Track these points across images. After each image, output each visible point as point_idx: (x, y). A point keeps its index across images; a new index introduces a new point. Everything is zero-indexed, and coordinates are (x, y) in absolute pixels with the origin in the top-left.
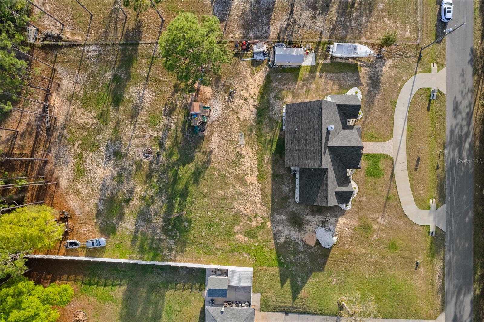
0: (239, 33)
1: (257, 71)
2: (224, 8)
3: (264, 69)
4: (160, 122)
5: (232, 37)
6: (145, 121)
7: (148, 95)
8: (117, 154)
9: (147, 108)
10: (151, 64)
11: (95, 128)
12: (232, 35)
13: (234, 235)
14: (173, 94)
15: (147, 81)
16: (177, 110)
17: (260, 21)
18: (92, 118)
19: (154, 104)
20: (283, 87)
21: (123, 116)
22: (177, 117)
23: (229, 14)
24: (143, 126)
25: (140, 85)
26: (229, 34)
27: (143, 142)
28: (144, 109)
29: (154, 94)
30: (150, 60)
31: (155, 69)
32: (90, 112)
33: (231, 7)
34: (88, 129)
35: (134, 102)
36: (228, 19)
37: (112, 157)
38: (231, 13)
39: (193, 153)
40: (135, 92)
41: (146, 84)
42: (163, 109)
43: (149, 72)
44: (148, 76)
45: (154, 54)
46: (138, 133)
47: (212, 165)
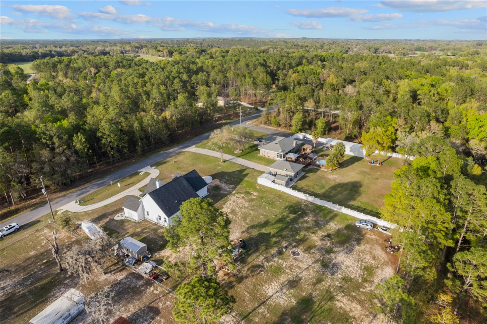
0: (148, 290)
1: (164, 257)
2: (138, 319)
3: (158, 256)
4: (271, 266)
5: (157, 290)
6: (284, 273)
7: (270, 290)
8: (325, 265)
9: (278, 281)
10: (250, 313)
11: (340, 292)
12: (155, 292)
13: (259, 196)
14: (246, 277)
15: (265, 302)
16: (250, 265)
17: (121, 289)
18: (342, 302)
19: (269, 281)
20: (158, 238)
21: (305, 288)
22: (254, 262)
23: (139, 310)
24: (289, 271)
25: (274, 302)
26: (157, 294)
27: (296, 262)
28: (281, 282)
29: (264, 288)
30: (250, 317)
31: (250, 306)
32: (341, 308)
33: (131, 315)
34: (349, 295)
35: (288, 292)
36: (144, 307)
37: (331, 266)
38: (136, 310)
39: (257, 237)
40: (283, 300)
41: (267, 300)
42: (263, 273)
43: (257, 307)
44: (261, 305)
45: (242, 320)
46: (296, 269)
47: (248, 226)
